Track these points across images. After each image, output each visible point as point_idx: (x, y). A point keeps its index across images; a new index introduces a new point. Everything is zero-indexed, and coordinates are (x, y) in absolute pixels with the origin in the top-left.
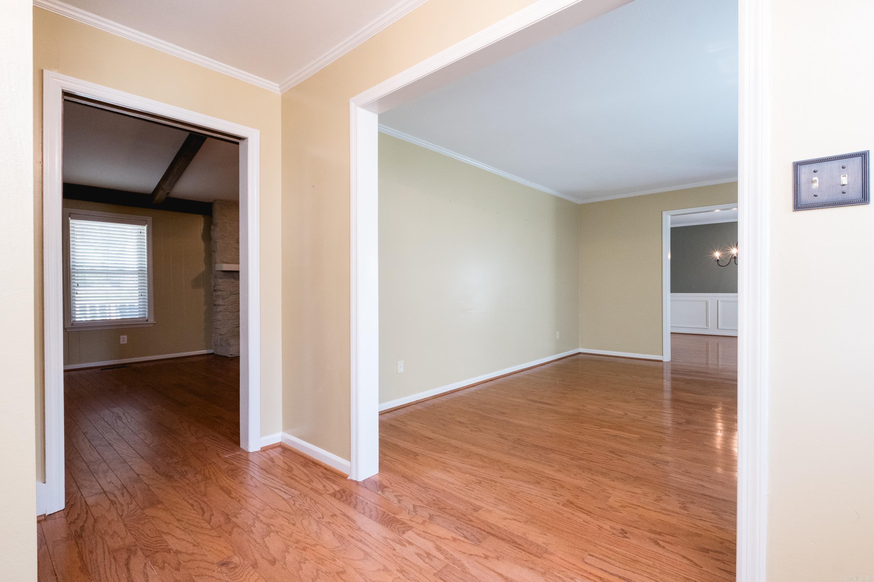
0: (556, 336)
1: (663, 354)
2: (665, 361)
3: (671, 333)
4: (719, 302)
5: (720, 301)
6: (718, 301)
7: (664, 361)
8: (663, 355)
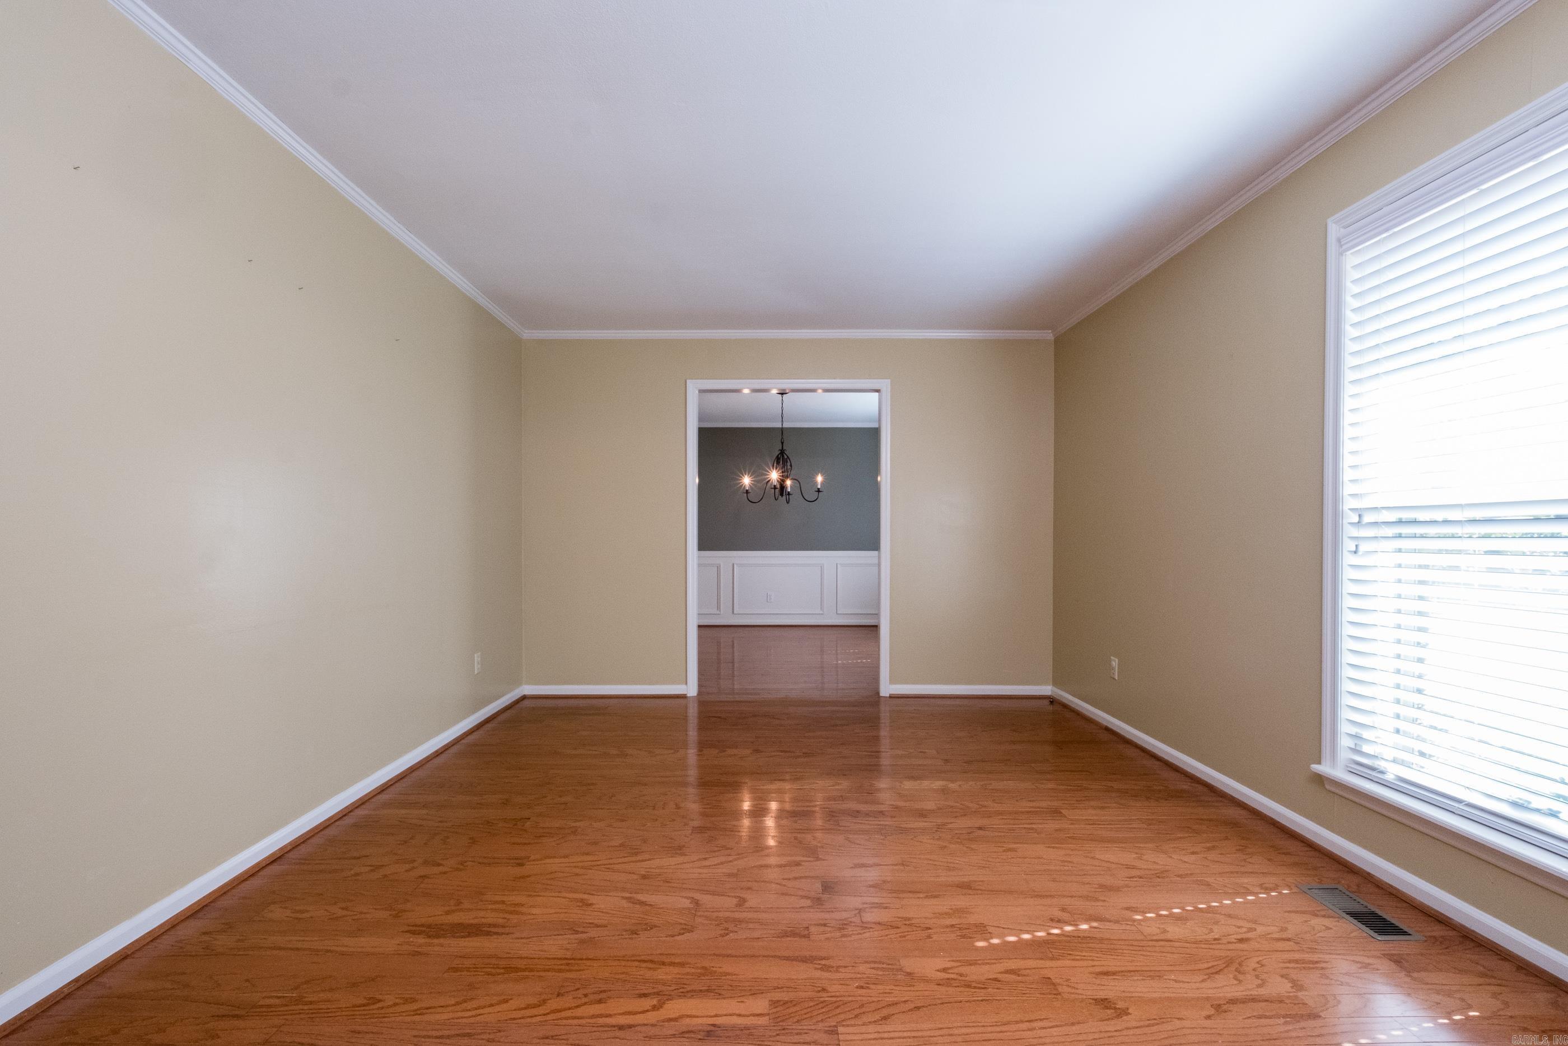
0: (474, 666)
1: (687, 682)
2: (691, 695)
3: (699, 626)
4: (735, 566)
5: (737, 564)
6: (733, 564)
7: (688, 695)
8: (686, 684)
